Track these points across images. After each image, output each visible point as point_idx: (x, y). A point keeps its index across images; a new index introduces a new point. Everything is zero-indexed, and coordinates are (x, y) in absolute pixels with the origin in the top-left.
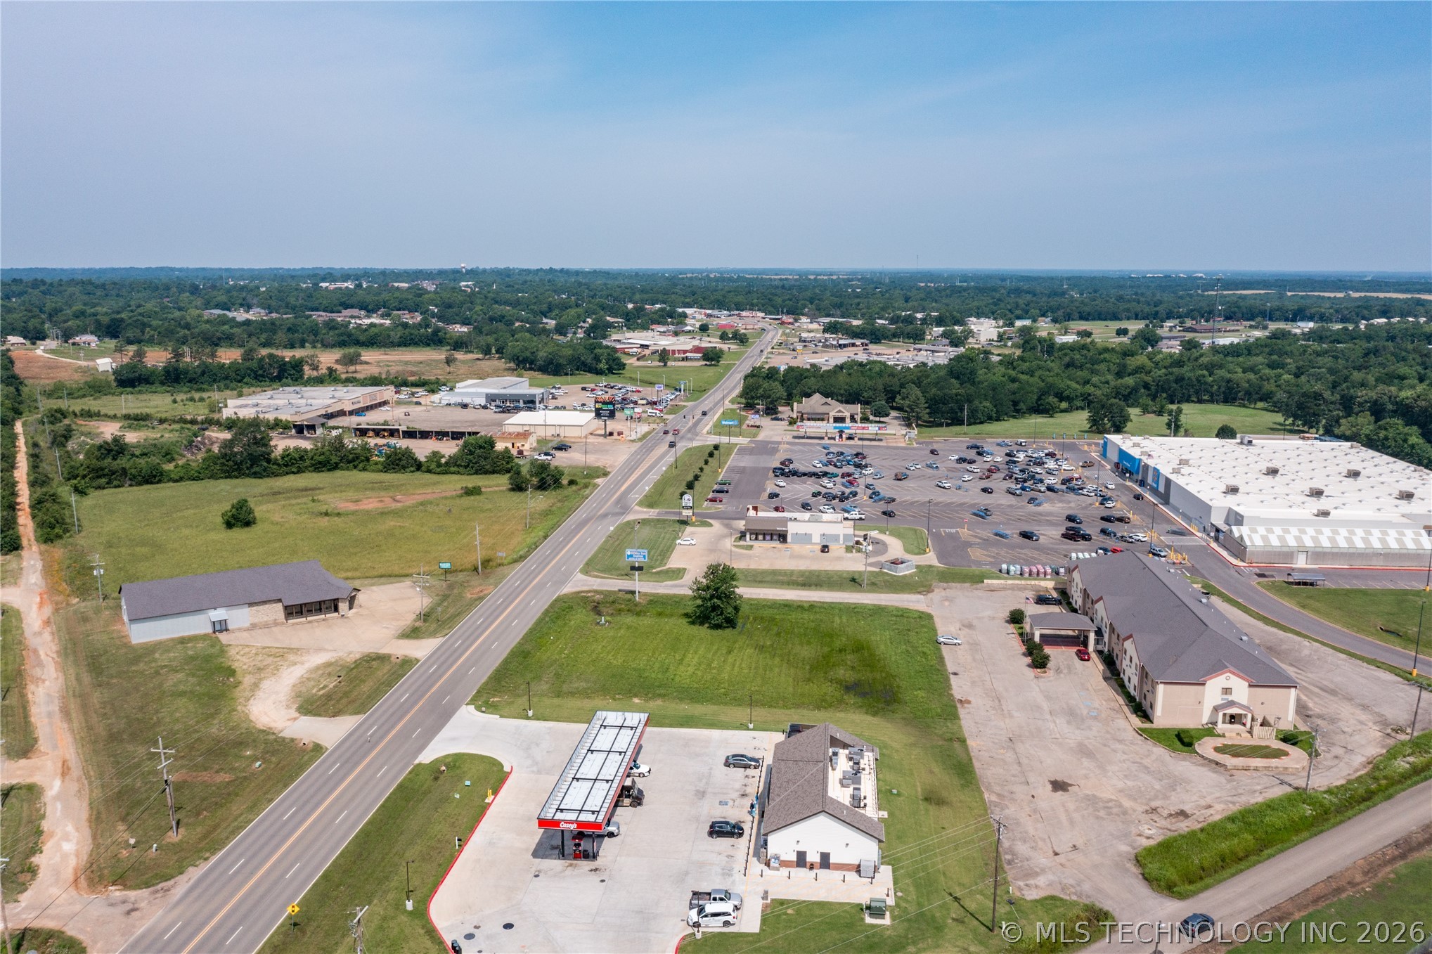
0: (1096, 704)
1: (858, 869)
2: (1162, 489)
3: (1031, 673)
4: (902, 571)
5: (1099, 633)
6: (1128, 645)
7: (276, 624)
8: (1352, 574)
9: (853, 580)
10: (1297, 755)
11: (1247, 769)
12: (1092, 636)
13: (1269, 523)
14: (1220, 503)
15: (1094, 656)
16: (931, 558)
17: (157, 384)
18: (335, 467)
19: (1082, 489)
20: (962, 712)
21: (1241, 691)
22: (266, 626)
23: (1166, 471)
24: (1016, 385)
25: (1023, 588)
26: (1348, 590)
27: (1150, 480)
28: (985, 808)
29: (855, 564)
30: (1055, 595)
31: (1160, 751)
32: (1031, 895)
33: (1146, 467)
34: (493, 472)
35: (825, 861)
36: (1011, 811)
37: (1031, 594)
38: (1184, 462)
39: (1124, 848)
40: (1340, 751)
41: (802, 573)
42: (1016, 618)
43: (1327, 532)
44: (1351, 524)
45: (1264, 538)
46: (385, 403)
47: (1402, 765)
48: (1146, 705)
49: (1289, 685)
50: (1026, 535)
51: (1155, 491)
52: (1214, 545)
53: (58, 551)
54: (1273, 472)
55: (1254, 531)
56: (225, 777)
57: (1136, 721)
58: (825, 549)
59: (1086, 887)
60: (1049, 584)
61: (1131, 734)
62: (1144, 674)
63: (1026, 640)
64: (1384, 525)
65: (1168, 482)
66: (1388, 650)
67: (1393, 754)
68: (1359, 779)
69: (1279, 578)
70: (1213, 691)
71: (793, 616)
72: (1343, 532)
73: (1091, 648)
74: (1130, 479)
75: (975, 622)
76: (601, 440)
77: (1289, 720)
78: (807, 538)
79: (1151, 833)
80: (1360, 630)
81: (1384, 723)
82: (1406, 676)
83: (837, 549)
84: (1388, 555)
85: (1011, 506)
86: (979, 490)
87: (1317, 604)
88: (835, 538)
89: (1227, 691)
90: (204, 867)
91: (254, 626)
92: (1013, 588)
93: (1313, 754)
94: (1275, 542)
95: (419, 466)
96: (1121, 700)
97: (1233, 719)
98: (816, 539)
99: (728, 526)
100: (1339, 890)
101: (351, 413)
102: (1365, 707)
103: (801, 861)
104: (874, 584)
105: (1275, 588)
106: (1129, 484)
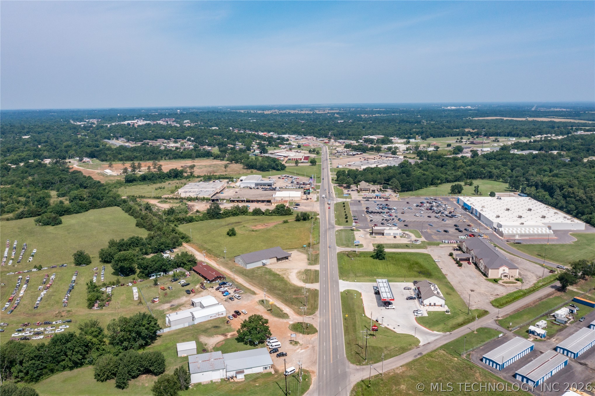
0: (475, 274)
1: (441, 306)
2: (478, 215)
3: (459, 268)
4: (419, 243)
5: (472, 258)
6: (481, 261)
7: (275, 263)
8: (530, 240)
9: (407, 246)
10: (519, 283)
11: (509, 286)
12: (471, 259)
13: (509, 227)
14: (495, 221)
15: (472, 263)
16: (423, 239)
17: (139, 181)
18: (238, 214)
19: (455, 215)
20: (447, 277)
21: (507, 270)
23: (479, 210)
24: (425, 176)
25: (449, 247)
26: (529, 245)
27: (474, 212)
28: (459, 296)
29: (405, 241)
30: (458, 248)
31: (491, 284)
32: (473, 309)
33: (473, 209)
34: (286, 215)
35: (435, 305)
36: (464, 295)
37: (452, 248)
38: (483, 207)
39: (488, 301)
40: (528, 282)
41: (393, 244)
42: (451, 255)
43: (523, 229)
44: (529, 226)
45: (508, 231)
46: (225, 188)
47: (540, 284)
48: (486, 274)
49: (516, 268)
50: (446, 231)
51: (476, 216)
52: (495, 233)
53: (194, 245)
54: (508, 210)
55: (505, 229)
57: (485, 277)
58: (395, 237)
59: (482, 307)
60: (456, 245)
61: (484, 280)
62: (485, 267)
63: (455, 260)
64: (538, 227)
65: (480, 214)
66: (538, 259)
67: (538, 282)
68: (532, 287)
69: (512, 242)
70: (501, 270)
71: (397, 256)
72: (527, 229)
73: (471, 261)
74: (468, 212)
75: (441, 256)
76: (306, 201)
77: (517, 276)
78: (389, 234)
79: (492, 298)
80: (532, 255)
81: (537, 276)
82: (542, 266)
83: (398, 237)
84: (539, 235)
85: (437, 222)
86: (427, 217)
87: (521, 249)
88: (397, 234)
89: (504, 270)
91: (271, 264)
92: (447, 247)
93: (522, 283)
94: (511, 232)
95: (263, 213)
96: (480, 273)
97: (505, 276)
98: (392, 234)
99: (365, 231)
100: (528, 306)
102: (533, 273)
103: (430, 305)
104: (412, 247)
105: (511, 244)
106: (468, 213)
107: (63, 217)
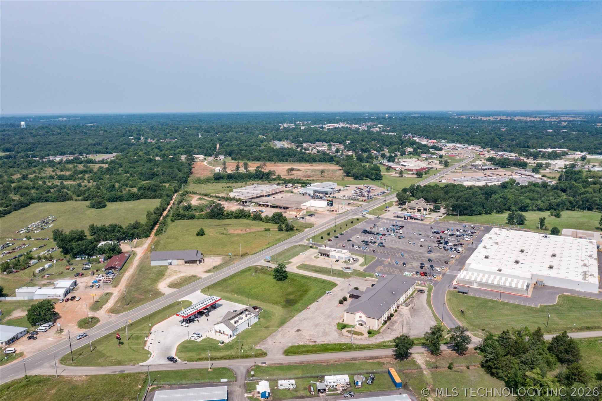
3: (337, 305)
7: (182, 265)
11: (348, 336)
18: (240, 217)
20: (304, 311)
21: (364, 317)
22: (180, 265)
28: (274, 332)
31: (334, 329)
32: (257, 348)
35: (224, 333)
38: (496, 243)
43: (498, 278)
44: (504, 275)
46: (281, 192)
50: (404, 264)
53: (156, 239)
55: (468, 273)
56: (143, 297)
58: (337, 261)
59: (270, 349)
61: (334, 323)
64: (515, 277)
69: (458, 290)
70: (357, 316)
72: (504, 279)
76: (328, 213)
77: (376, 328)
78: (334, 257)
79: (301, 343)
83: (341, 261)
88: (342, 258)
89: (360, 317)
90: (127, 312)
91: (178, 265)
95: (261, 219)
97: (361, 324)
98: (337, 258)
101: (266, 196)
104: (335, 274)
105: (451, 292)
107: (109, 203)
